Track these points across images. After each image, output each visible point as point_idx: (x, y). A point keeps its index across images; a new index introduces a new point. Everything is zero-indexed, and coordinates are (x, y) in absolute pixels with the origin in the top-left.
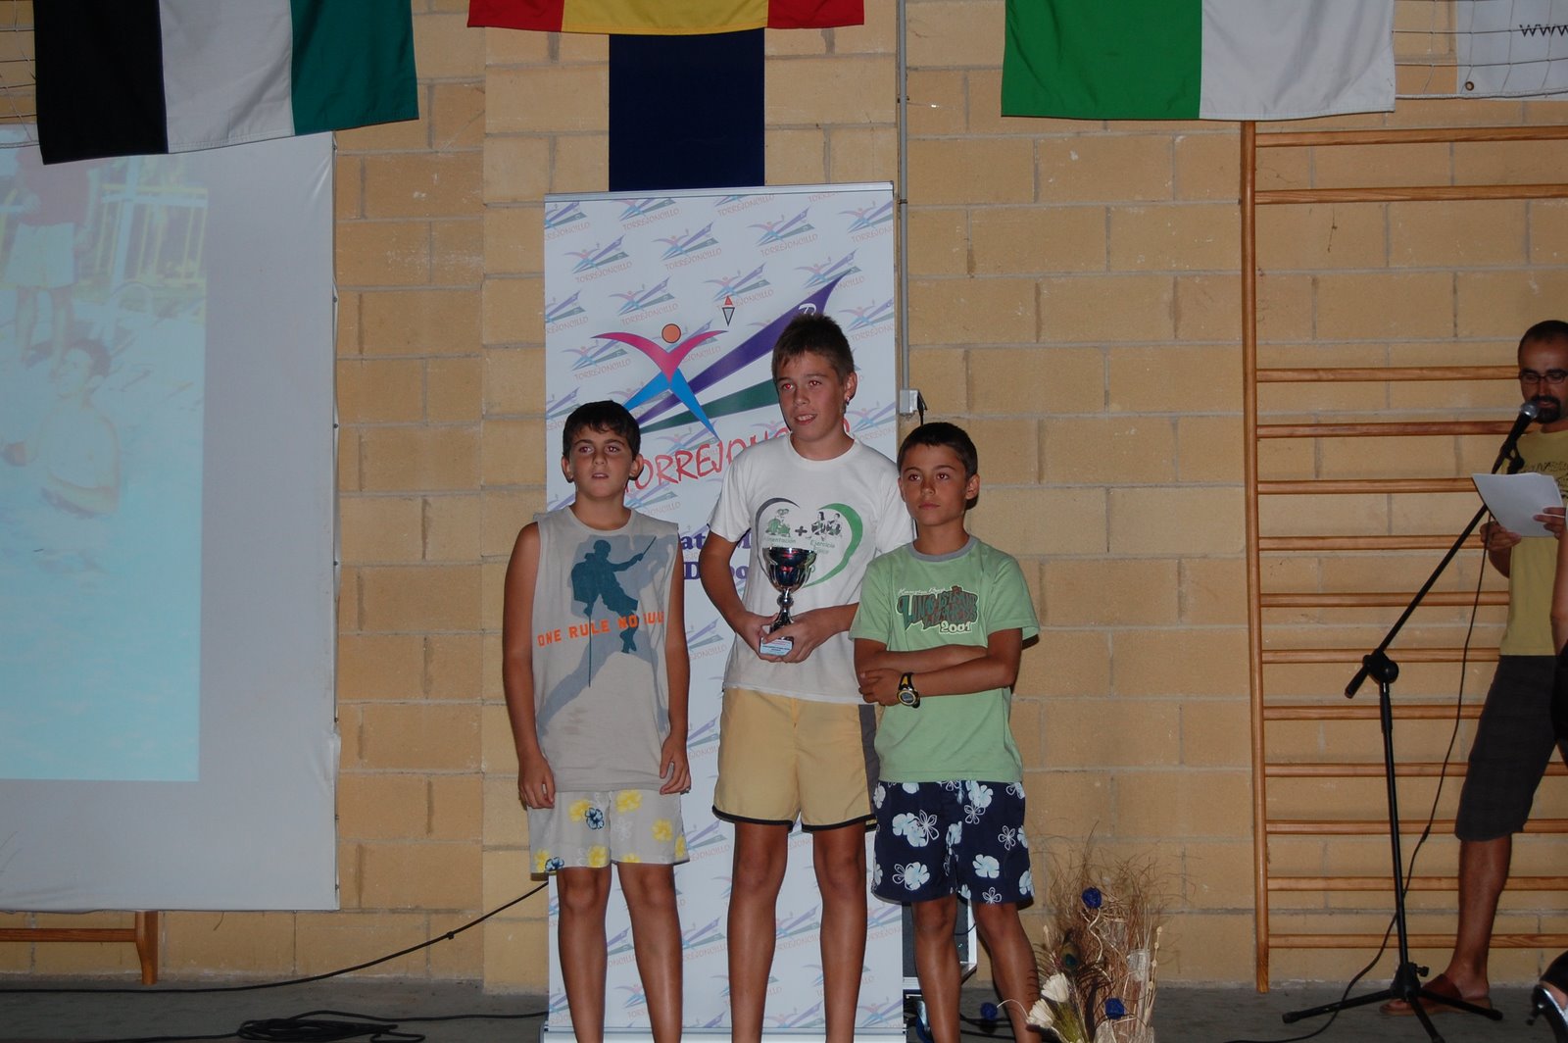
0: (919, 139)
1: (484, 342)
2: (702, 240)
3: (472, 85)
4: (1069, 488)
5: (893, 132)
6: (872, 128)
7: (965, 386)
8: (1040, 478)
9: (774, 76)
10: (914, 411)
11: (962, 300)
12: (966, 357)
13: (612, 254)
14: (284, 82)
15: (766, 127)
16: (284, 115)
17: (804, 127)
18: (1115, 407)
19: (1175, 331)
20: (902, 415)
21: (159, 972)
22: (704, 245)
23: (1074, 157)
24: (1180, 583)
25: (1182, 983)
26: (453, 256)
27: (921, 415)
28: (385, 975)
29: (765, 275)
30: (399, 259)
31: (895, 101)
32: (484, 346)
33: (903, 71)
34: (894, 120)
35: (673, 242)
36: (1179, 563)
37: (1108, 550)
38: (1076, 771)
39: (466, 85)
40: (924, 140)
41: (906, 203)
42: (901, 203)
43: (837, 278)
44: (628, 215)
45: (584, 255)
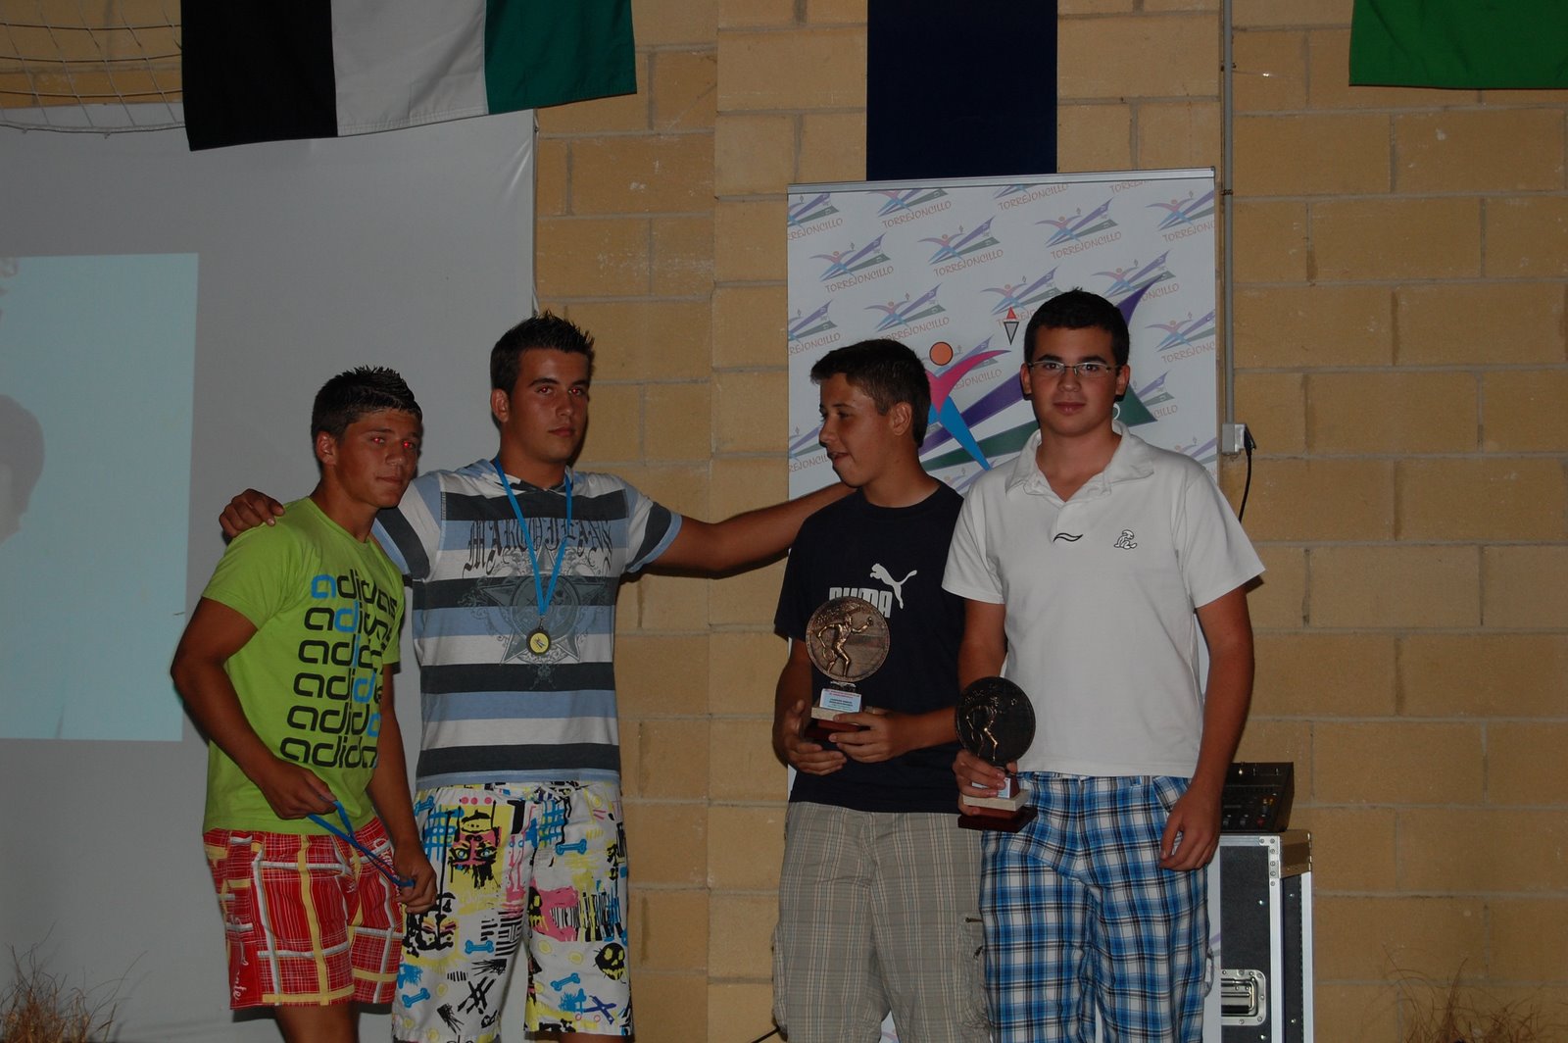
0: (1247, 116)
1: (714, 365)
2: (980, 239)
3: (702, 53)
4: (1433, 545)
5: (1216, 107)
6: (1189, 102)
7: (1303, 419)
8: (1397, 533)
9: (1069, 40)
10: (1240, 450)
11: (1300, 313)
12: (1306, 383)
13: (870, 256)
14: (477, 50)
15: (1059, 102)
16: (476, 90)
17: (1108, 102)
18: (1490, 446)
19: (1566, 352)
20: (1225, 455)
22: (982, 245)
23: (1441, 136)
26: (677, 260)
27: (1249, 454)
30: (611, 264)
31: (1217, 68)
32: (715, 370)
33: (1228, 31)
34: (1216, 92)
35: (944, 242)
37: (1482, 623)
38: (1440, 897)
39: (694, 53)
40: (1254, 117)
41: (1232, 194)
42: (1225, 194)
43: (1144, 286)
44: (889, 210)
45: (835, 258)
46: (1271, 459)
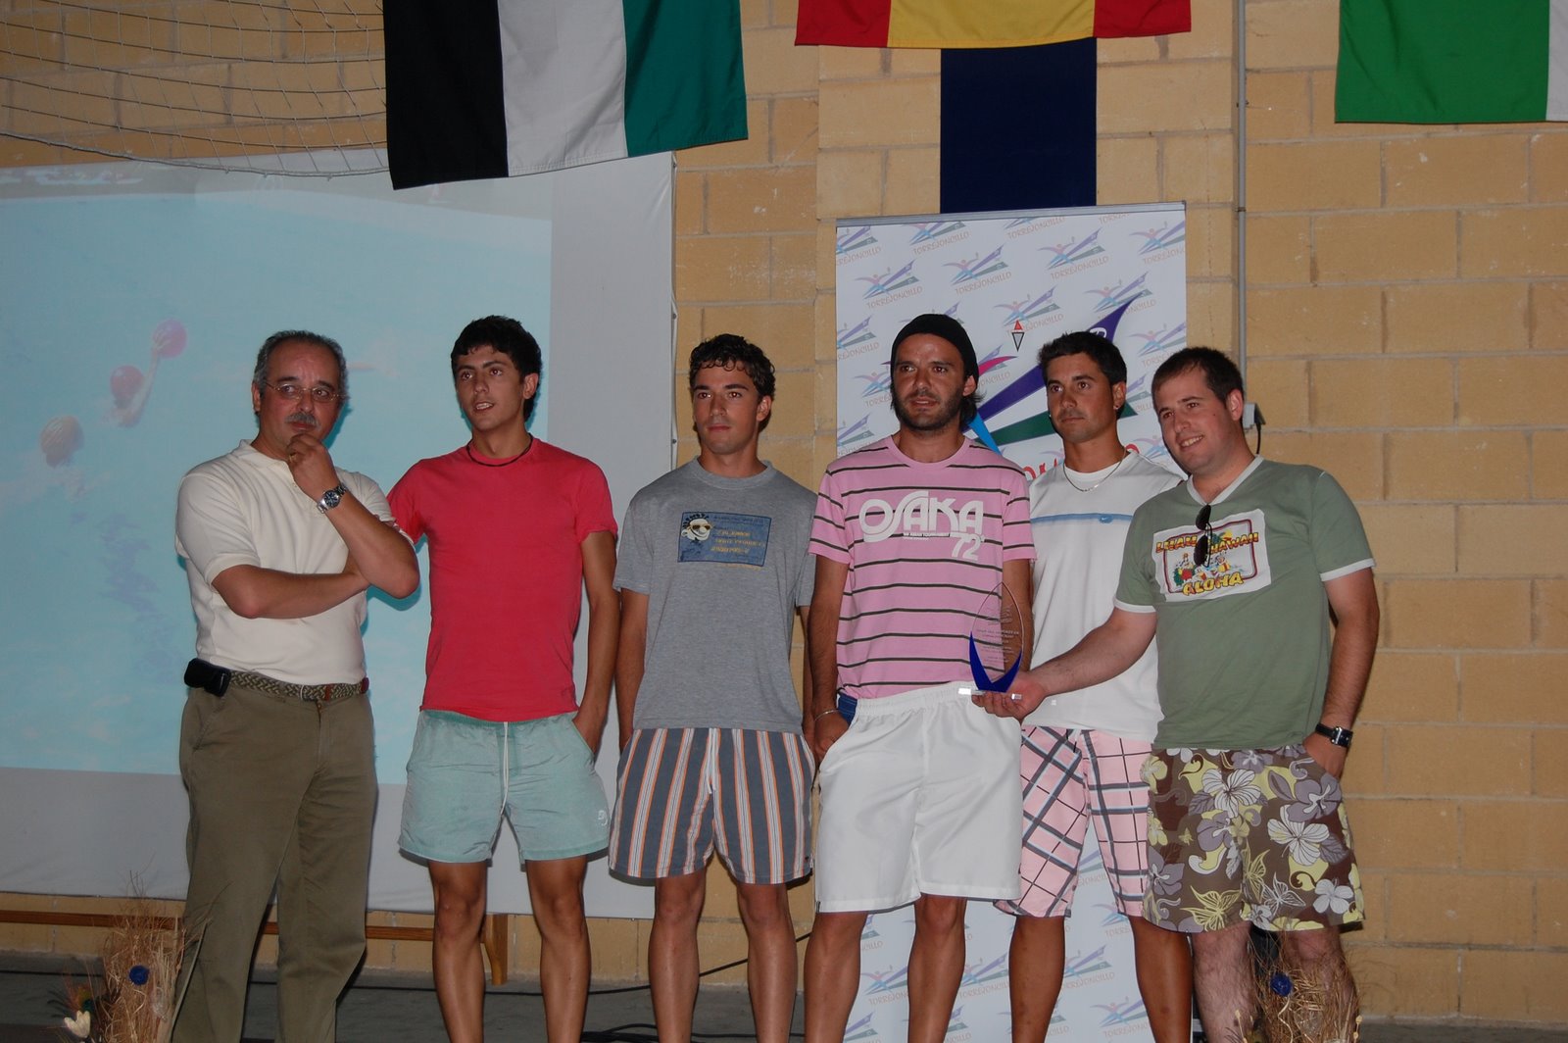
0: (1260, 144)
1: (817, 358)
2: (992, 263)
3: (812, 99)
4: (1415, 504)
5: (1229, 138)
6: (1207, 135)
7: (1307, 399)
8: (1385, 495)
9: (1107, 84)
11: (1305, 310)
12: (1309, 369)
13: (904, 278)
14: (618, 105)
15: (1098, 136)
16: (617, 137)
17: (1139, 136)
18: (1465, 421)
19: (1530, 340)
21: (509, 972)
22: (994, 268)
23: (1424, 159)
24: (1533, 605)
25: (1531, 1024)
26: (792, 270)
27: (1259, 429)
28: (723, 984)
29: (1055, 299)
30: (740, 274)
31: (1231, 106)
32: (817, 362)
33: (1241, 74)
34: (1229, 126)
35: (964, 266)
36: (1533, 583)
37: (1457, 570)
38: (1421, 799)
39: (806, 99)
40: (1266, 145)
41: (1245, 211)
42: (1239, 211)
43: (1126, 302)
44: (919, 239)
45: (875, 281)
46: (1280, 433)
